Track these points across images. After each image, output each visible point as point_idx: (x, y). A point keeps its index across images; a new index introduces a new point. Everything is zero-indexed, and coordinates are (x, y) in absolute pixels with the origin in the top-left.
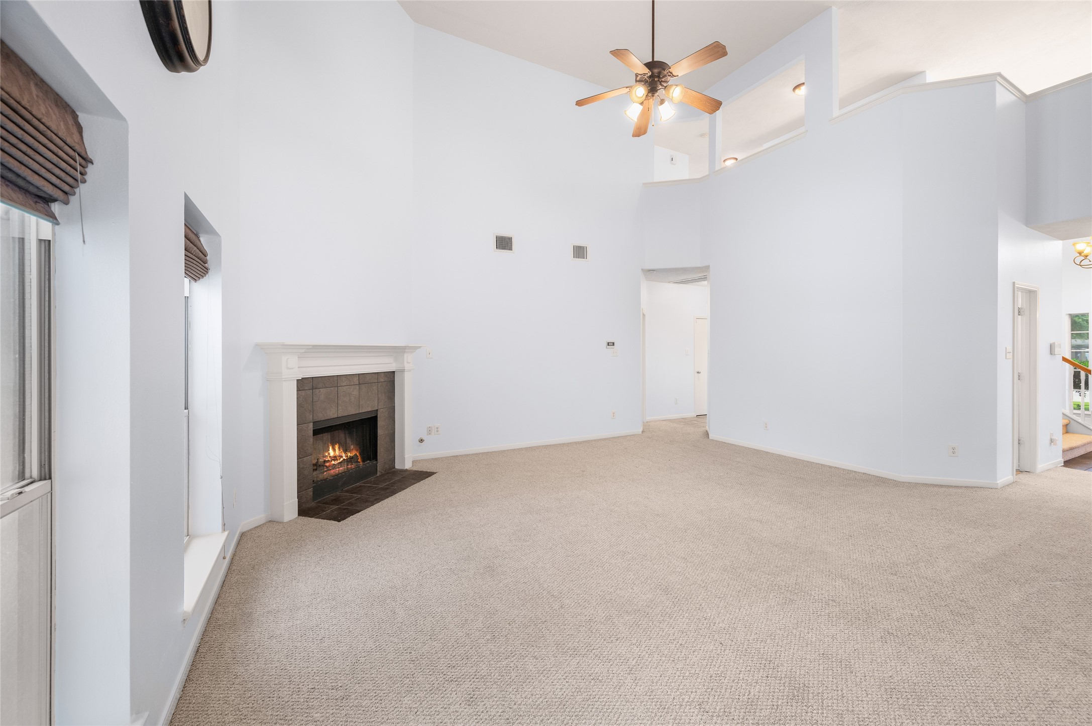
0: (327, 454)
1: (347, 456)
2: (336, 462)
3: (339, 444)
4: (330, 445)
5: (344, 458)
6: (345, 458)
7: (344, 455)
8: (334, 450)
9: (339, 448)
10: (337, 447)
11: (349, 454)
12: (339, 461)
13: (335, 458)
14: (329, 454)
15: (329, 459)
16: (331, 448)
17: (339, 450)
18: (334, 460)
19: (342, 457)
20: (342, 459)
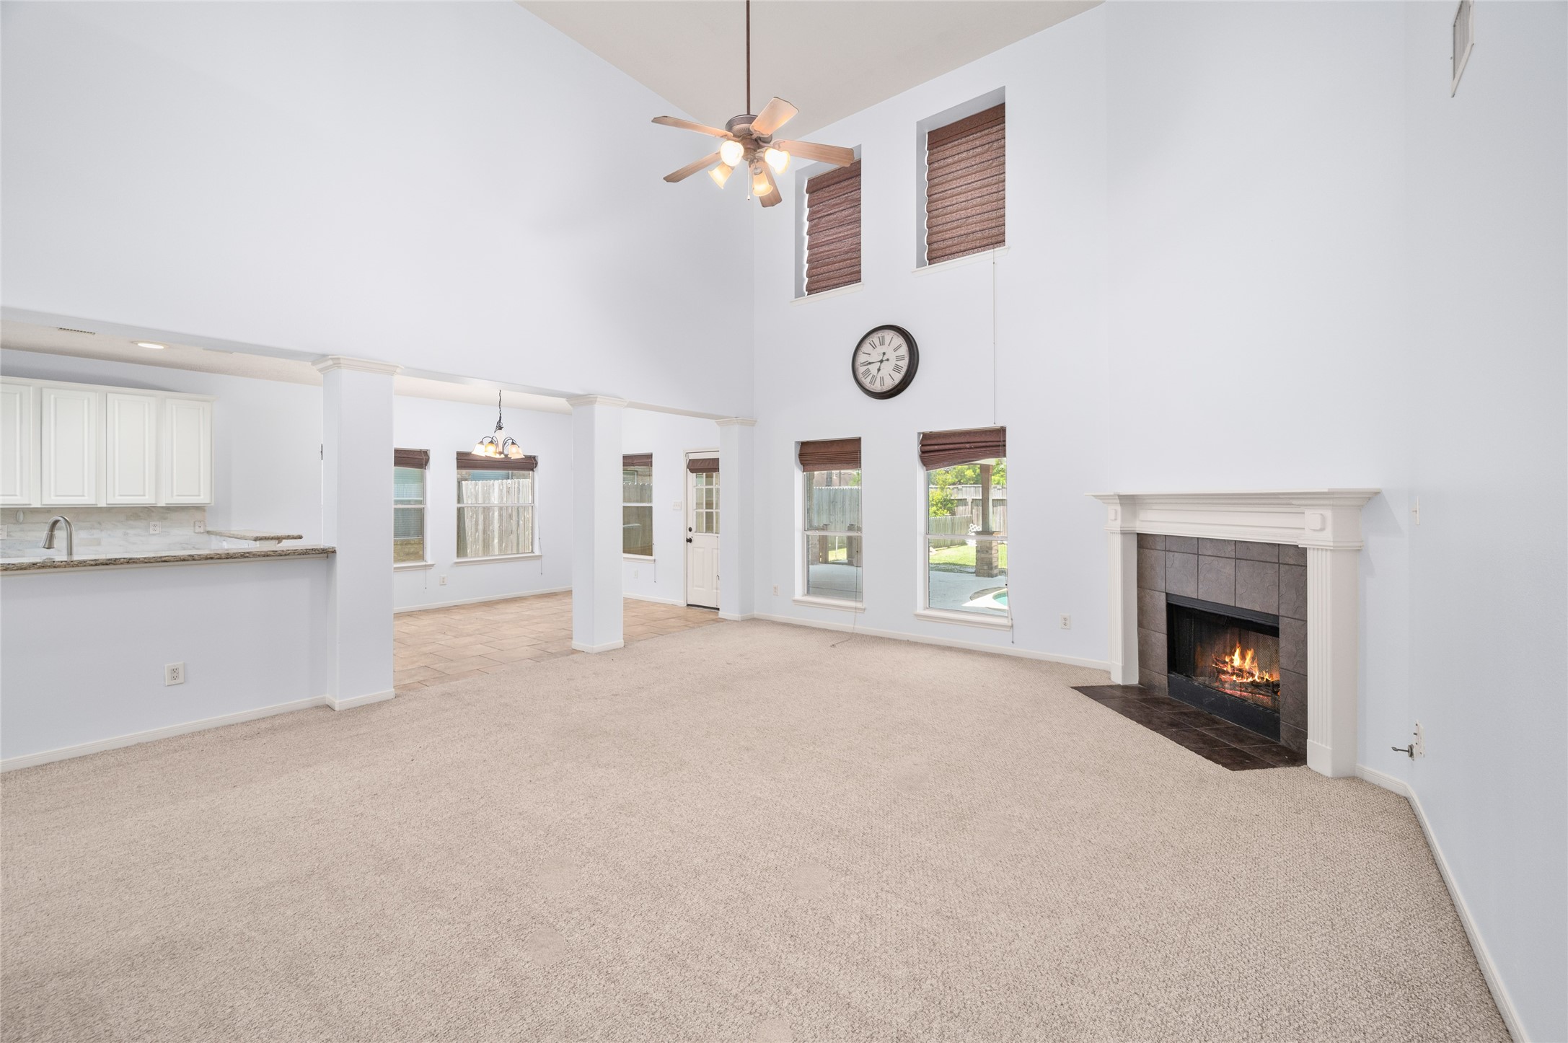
0: (1227, 660)
1: (1263, 678)
2: (1239, 680)
3: (1255, 650)
4: (1238, 645)
5: (1256, 678)
6: (1258, 681)
7: (1257, 674)
8: (1243, 657)
9: (1253, 659)
10: (1249, 654)
11: (1267, 677)
12: (1245, 680)
13: (1240, 672)
14: (1232, 661)
15: (1229, 669)
16: (1238, 651)
17: (1252, 662)
18: (1238, 676)
19: (1253, 675)
20: (1250, 679)
